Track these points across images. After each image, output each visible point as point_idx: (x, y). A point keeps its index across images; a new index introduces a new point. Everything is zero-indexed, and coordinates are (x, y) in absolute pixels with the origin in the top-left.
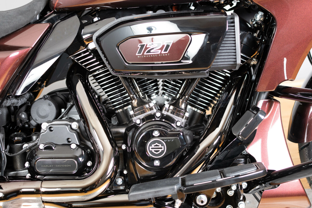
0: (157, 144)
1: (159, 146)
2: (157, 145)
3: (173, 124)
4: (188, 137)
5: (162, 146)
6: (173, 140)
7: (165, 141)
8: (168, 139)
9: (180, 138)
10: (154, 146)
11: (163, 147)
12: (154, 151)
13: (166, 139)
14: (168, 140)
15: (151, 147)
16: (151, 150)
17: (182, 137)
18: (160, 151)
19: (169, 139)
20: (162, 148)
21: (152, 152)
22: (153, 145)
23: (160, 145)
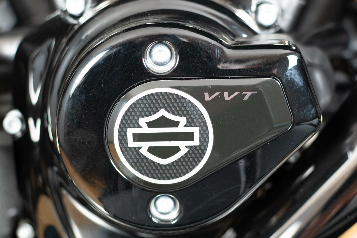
0: (162, 112)
1: (176, 124)
2: (163, 122)
3: (240, 13)
4: (318, 78)
5: (189, 124)
6: (249, 94)
7: (207, 98)
8: (222, 89)
9: (289, 85)
10: (150, 125)
11: (196, 130)
12: (151, 150)
13: (212, 90)
14: (226, 94)
15: (130, 132)
16: (131, 143)
17: (298, 79)
18: (184, 151)
19: (231, 89)
20: (189, 136)
21: (141, 155)
22: (143, 121)
23: (183, 120)
